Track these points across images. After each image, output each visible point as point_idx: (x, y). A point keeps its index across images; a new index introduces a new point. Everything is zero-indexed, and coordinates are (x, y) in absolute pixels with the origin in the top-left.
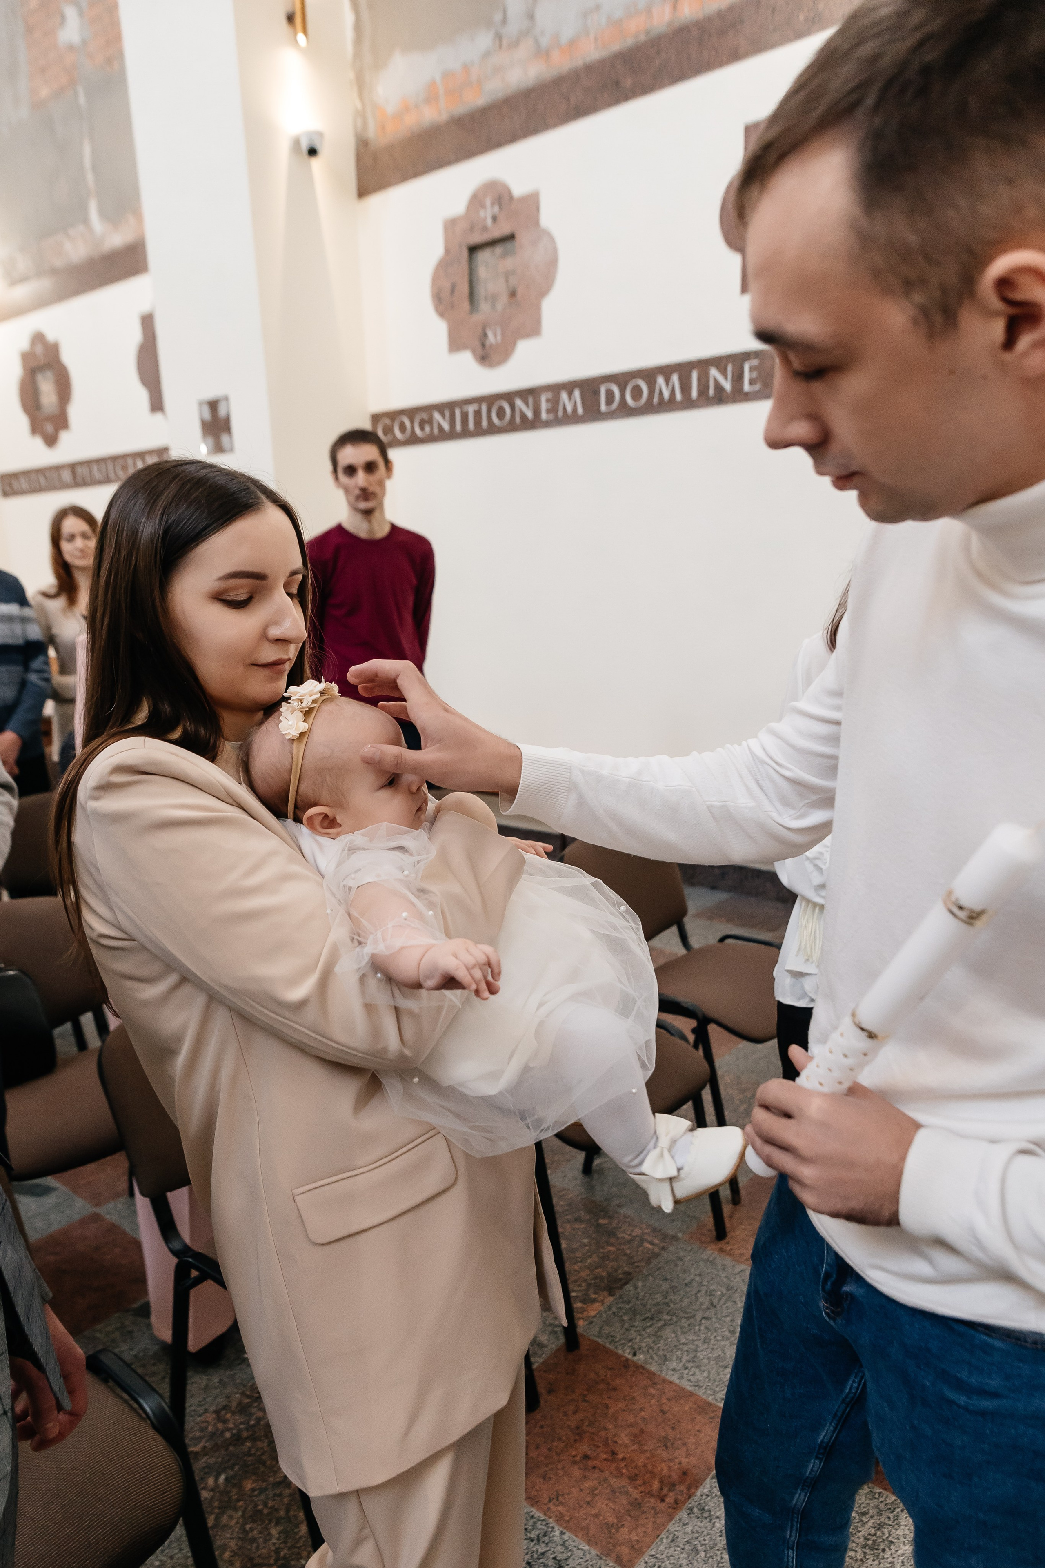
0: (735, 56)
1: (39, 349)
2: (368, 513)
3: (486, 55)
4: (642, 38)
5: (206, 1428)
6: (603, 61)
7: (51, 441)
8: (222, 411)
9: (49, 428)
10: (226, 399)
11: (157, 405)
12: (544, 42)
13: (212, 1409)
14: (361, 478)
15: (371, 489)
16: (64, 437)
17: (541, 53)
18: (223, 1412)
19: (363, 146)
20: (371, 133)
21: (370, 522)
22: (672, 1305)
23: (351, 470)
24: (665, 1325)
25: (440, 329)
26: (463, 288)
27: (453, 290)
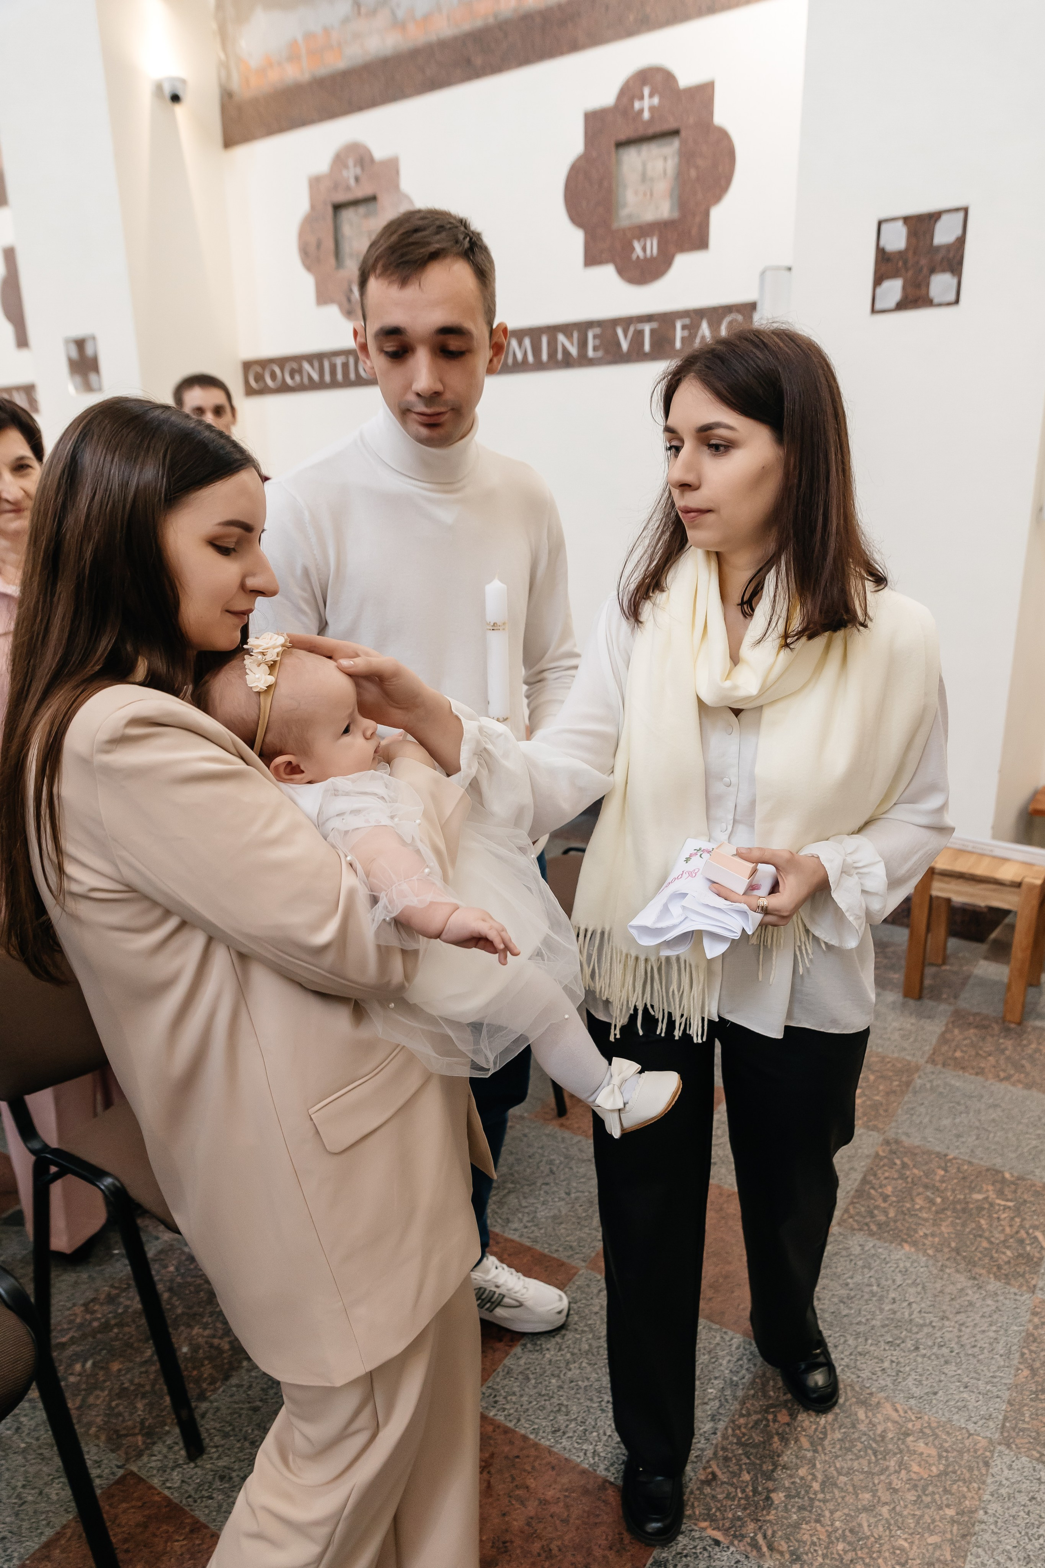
0: (574, 47)
3: (346, 21)
4: (491, 20)
5: (74, 1320)
6: (455, 39)
8: (89, 351)
10: (94, 338)
11: (22, 341)
12: (400, 14)
13: (82, 1302)
17: (399, 25)
18: (92, 1304)
19: (227, 98)
20: (235, 85)
22: (516, 1175)
23: (199, 412)
24: (509, 1192)
25: (307, 282)
26: (329, 244)
27: (319, 245)
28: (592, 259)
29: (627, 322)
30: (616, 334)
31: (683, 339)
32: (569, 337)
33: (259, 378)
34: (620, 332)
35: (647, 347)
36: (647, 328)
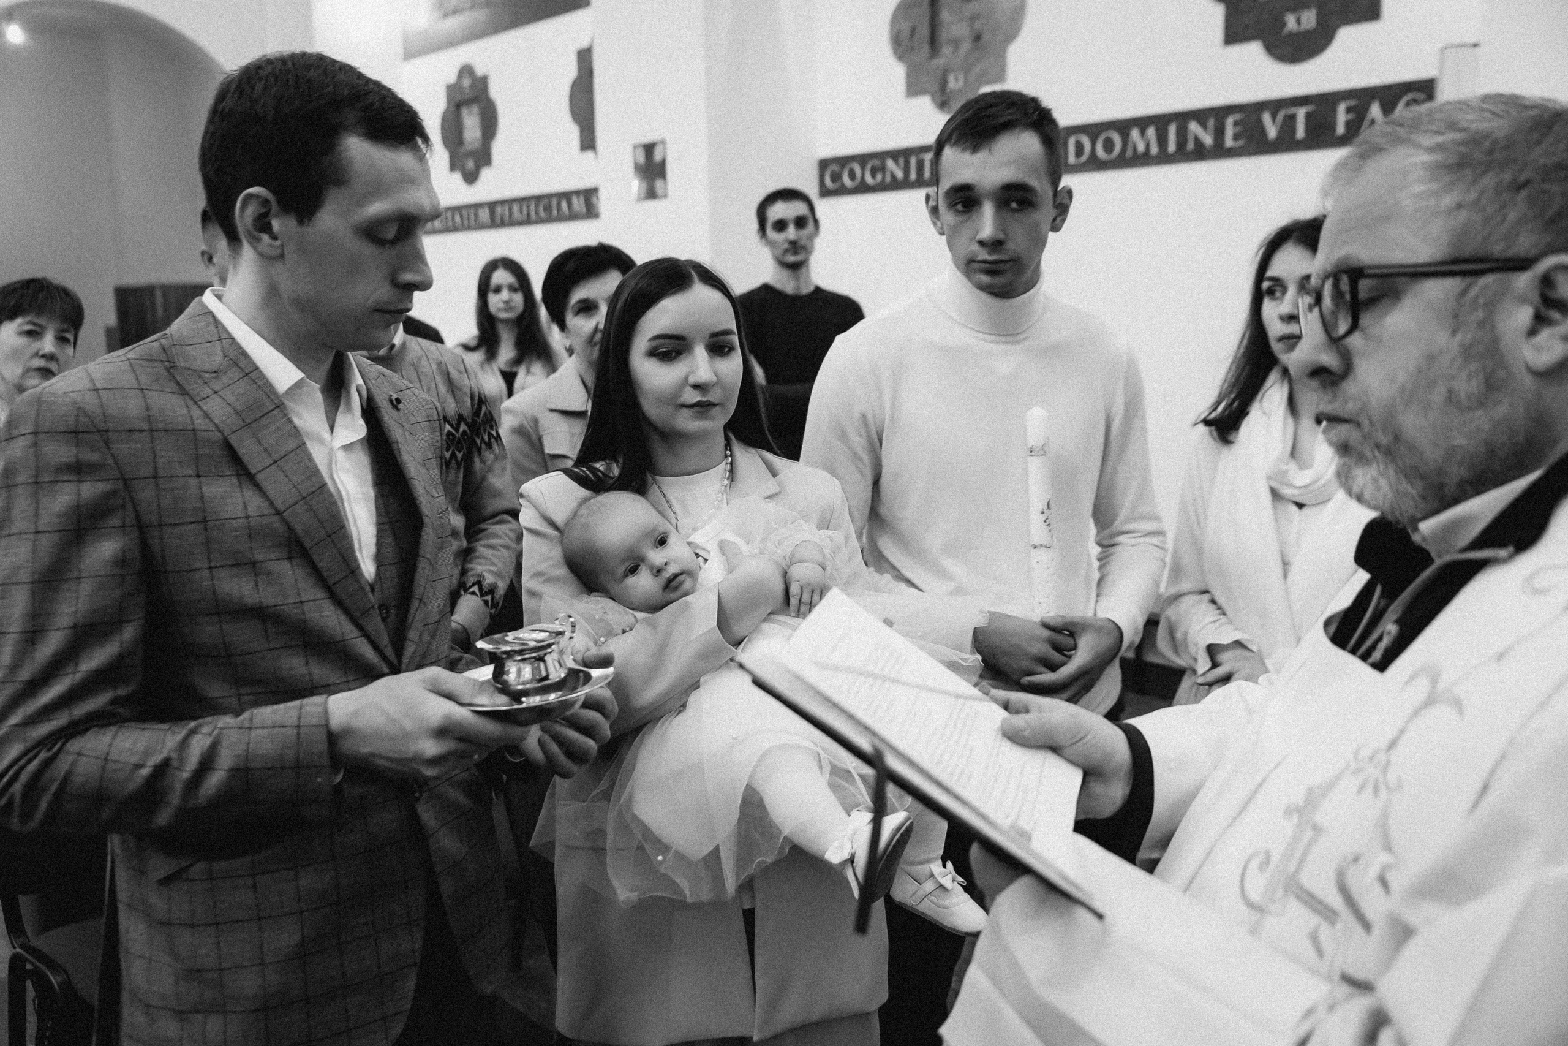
1: (466, 82)
2: (795, 267)
7: (471, 178)
9: (470, 165)
11: (588, 142)
14: (791, 232)
15: (803, 242)
16: (485, 173)
23: (781, 225)
25: (898, 72)
26: (924, 31)
27: (913, 31)
28: (1233, 35)
29: (1275, 106)
30: (1260, 122)
31: (1348, 124)
32: (1204, 125)
33: (836, 177)
34: (1266, 117)
35: (1300, 133)
36: (1301, 113)
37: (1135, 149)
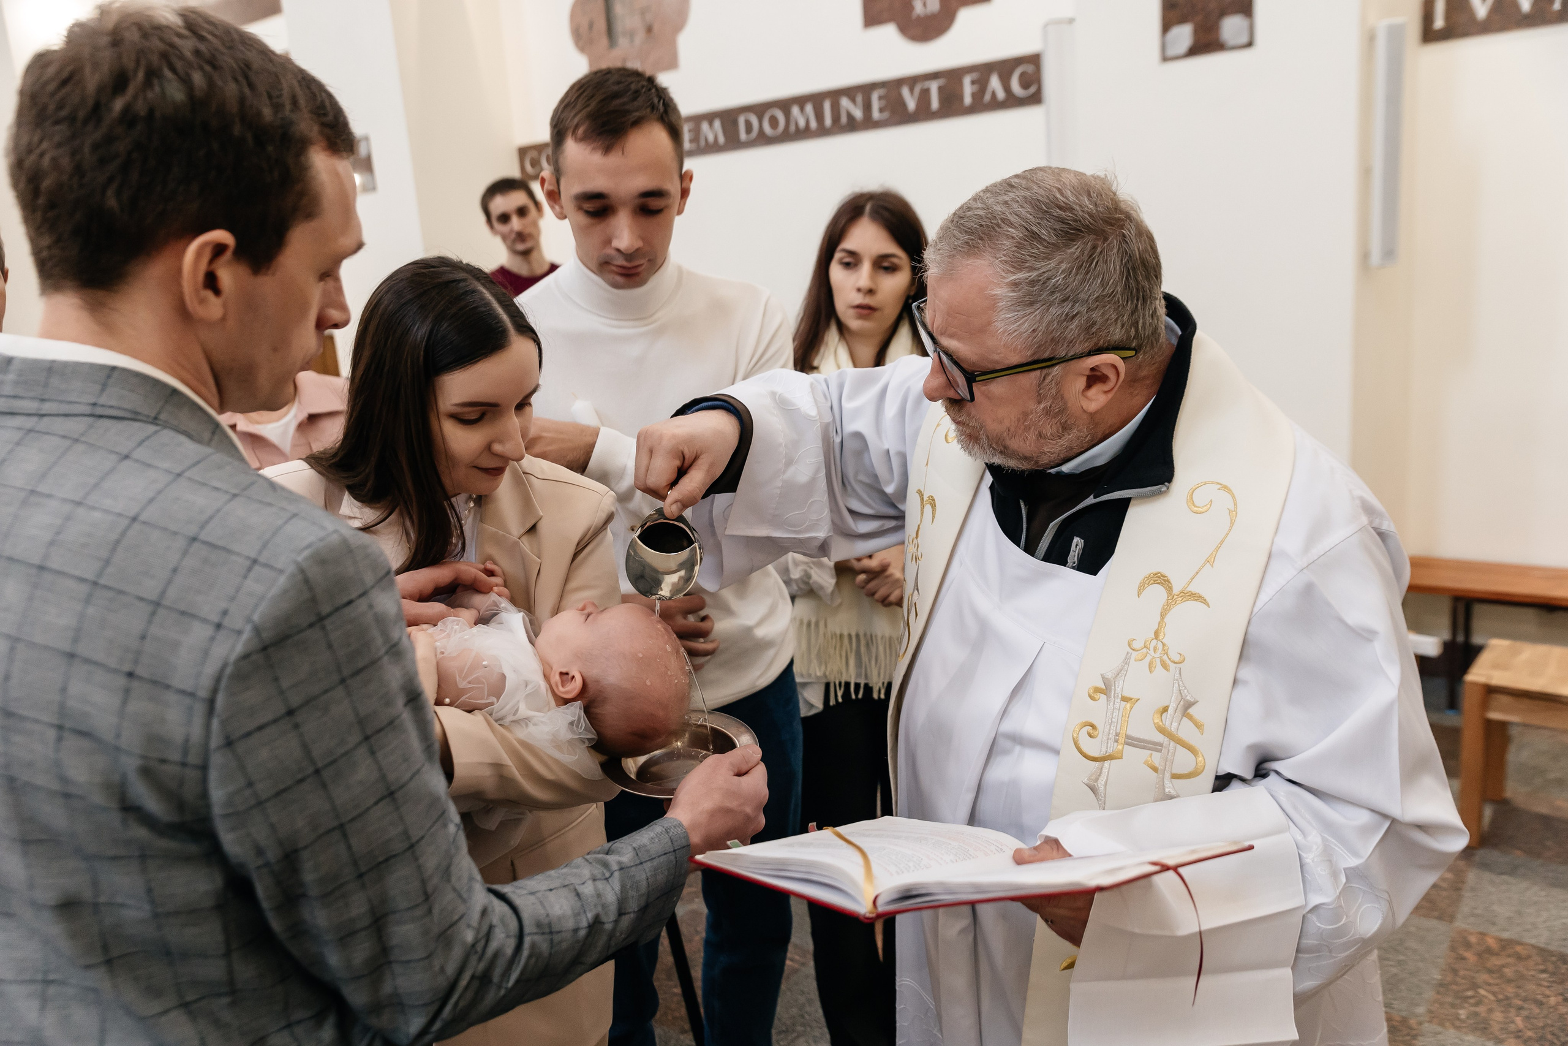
2: (526, 254)
8: (363, 152)
14: (516, 223)
15: (527, 231)
21: (529, 262)
23: (504, 218)
26: (601, 24)
27: (591, 26)
28: (872, 18)
29: (912, 81)
30: (900, 96)
31: (973, 95)
32: (853, 100)
33: (536, 163)
34: (905, 92)
35: (935, 104)
36: (934, 87)
37: (797, 124)
